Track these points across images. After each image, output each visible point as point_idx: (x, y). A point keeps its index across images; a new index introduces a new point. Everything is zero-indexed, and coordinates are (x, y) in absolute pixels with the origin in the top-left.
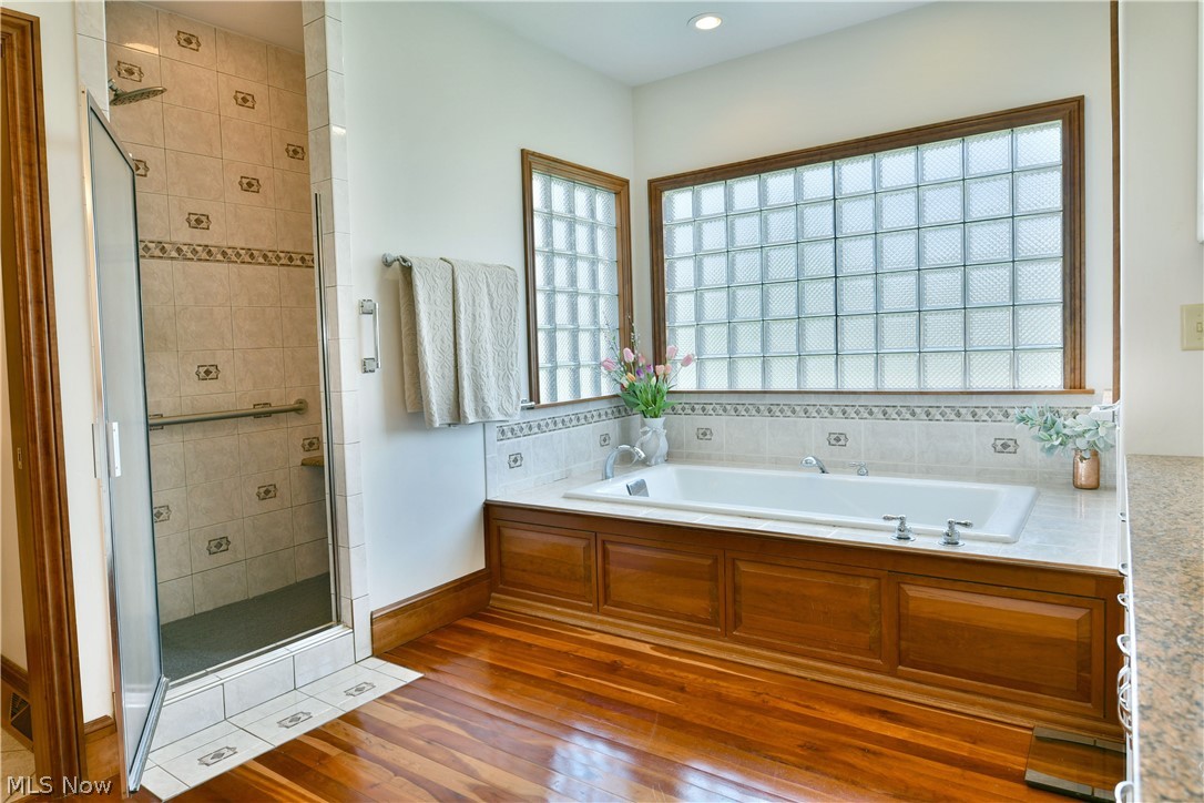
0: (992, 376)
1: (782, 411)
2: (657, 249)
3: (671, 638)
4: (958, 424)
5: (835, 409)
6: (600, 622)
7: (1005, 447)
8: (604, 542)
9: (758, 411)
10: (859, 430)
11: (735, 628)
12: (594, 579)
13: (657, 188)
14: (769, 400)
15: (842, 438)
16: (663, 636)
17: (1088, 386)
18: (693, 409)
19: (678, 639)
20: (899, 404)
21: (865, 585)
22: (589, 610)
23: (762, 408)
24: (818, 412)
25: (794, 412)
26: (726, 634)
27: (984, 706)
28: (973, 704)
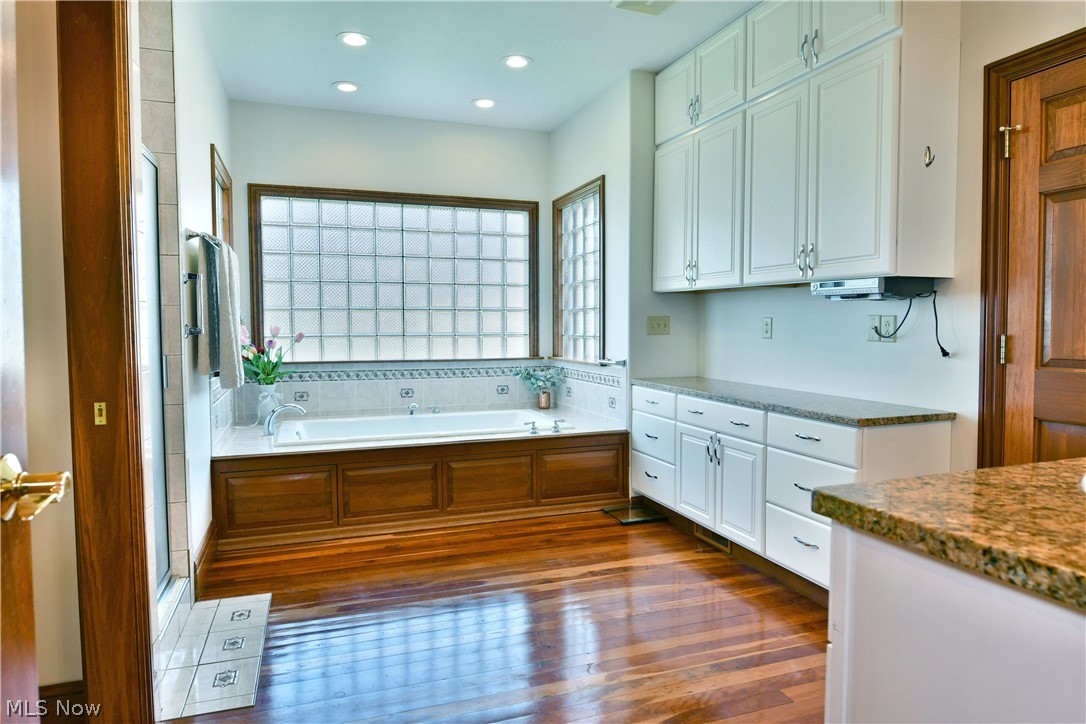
0: (492, 350)
1: (367, 375)
2: (256, 244)
3: (403, 526)
4: (479, 378)
5: (405, 372)
6: (341, 532)
7: (503, 390)
8: (343, 470)
9: (348, 376)
10: (420, 385)
11: (448, 506)
12: (334, 501)
13: (256, 193)
14: (356, 368)
15: (410, 392)
16: (397, 526)
17: (541, 355)
18: (291, 377)
19: (409, 525)
20: (445, 368)
21: (523, 460)
22: (330, 526)
23: (351, 374)
24: (394, 375)
25: (376, 375)
26: (443, 512)
27: (580, 507)
28: (576, 507)
